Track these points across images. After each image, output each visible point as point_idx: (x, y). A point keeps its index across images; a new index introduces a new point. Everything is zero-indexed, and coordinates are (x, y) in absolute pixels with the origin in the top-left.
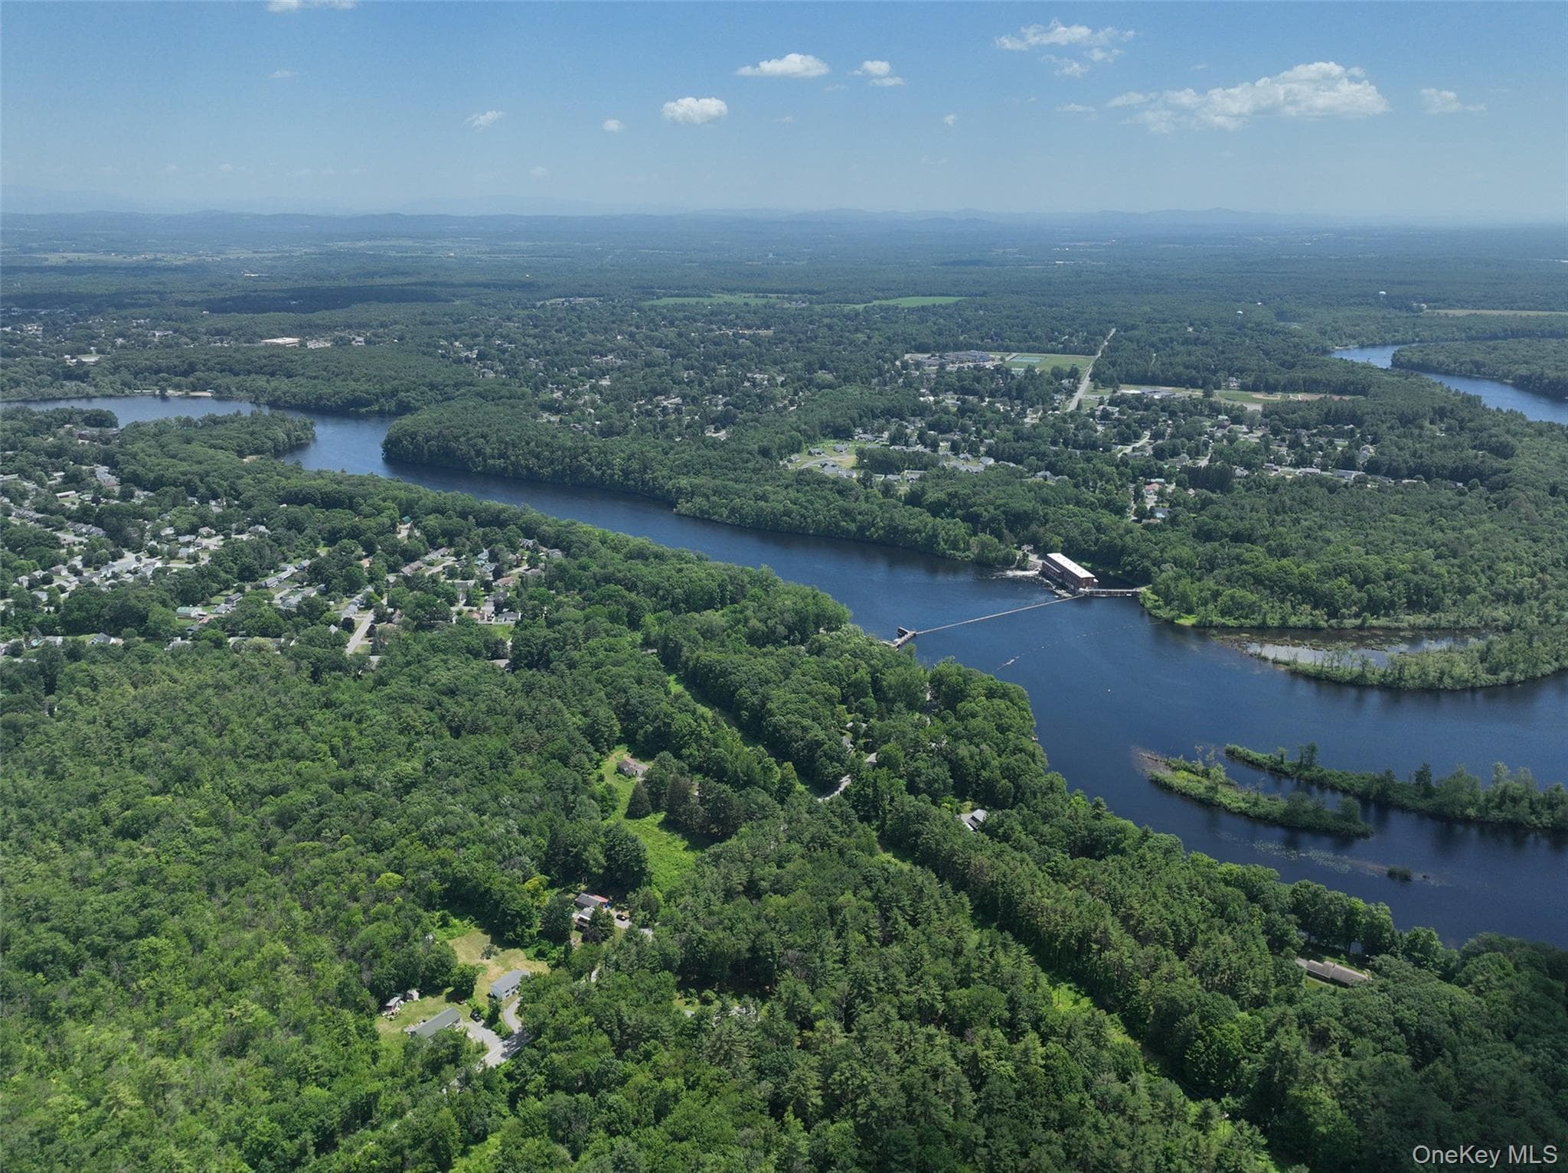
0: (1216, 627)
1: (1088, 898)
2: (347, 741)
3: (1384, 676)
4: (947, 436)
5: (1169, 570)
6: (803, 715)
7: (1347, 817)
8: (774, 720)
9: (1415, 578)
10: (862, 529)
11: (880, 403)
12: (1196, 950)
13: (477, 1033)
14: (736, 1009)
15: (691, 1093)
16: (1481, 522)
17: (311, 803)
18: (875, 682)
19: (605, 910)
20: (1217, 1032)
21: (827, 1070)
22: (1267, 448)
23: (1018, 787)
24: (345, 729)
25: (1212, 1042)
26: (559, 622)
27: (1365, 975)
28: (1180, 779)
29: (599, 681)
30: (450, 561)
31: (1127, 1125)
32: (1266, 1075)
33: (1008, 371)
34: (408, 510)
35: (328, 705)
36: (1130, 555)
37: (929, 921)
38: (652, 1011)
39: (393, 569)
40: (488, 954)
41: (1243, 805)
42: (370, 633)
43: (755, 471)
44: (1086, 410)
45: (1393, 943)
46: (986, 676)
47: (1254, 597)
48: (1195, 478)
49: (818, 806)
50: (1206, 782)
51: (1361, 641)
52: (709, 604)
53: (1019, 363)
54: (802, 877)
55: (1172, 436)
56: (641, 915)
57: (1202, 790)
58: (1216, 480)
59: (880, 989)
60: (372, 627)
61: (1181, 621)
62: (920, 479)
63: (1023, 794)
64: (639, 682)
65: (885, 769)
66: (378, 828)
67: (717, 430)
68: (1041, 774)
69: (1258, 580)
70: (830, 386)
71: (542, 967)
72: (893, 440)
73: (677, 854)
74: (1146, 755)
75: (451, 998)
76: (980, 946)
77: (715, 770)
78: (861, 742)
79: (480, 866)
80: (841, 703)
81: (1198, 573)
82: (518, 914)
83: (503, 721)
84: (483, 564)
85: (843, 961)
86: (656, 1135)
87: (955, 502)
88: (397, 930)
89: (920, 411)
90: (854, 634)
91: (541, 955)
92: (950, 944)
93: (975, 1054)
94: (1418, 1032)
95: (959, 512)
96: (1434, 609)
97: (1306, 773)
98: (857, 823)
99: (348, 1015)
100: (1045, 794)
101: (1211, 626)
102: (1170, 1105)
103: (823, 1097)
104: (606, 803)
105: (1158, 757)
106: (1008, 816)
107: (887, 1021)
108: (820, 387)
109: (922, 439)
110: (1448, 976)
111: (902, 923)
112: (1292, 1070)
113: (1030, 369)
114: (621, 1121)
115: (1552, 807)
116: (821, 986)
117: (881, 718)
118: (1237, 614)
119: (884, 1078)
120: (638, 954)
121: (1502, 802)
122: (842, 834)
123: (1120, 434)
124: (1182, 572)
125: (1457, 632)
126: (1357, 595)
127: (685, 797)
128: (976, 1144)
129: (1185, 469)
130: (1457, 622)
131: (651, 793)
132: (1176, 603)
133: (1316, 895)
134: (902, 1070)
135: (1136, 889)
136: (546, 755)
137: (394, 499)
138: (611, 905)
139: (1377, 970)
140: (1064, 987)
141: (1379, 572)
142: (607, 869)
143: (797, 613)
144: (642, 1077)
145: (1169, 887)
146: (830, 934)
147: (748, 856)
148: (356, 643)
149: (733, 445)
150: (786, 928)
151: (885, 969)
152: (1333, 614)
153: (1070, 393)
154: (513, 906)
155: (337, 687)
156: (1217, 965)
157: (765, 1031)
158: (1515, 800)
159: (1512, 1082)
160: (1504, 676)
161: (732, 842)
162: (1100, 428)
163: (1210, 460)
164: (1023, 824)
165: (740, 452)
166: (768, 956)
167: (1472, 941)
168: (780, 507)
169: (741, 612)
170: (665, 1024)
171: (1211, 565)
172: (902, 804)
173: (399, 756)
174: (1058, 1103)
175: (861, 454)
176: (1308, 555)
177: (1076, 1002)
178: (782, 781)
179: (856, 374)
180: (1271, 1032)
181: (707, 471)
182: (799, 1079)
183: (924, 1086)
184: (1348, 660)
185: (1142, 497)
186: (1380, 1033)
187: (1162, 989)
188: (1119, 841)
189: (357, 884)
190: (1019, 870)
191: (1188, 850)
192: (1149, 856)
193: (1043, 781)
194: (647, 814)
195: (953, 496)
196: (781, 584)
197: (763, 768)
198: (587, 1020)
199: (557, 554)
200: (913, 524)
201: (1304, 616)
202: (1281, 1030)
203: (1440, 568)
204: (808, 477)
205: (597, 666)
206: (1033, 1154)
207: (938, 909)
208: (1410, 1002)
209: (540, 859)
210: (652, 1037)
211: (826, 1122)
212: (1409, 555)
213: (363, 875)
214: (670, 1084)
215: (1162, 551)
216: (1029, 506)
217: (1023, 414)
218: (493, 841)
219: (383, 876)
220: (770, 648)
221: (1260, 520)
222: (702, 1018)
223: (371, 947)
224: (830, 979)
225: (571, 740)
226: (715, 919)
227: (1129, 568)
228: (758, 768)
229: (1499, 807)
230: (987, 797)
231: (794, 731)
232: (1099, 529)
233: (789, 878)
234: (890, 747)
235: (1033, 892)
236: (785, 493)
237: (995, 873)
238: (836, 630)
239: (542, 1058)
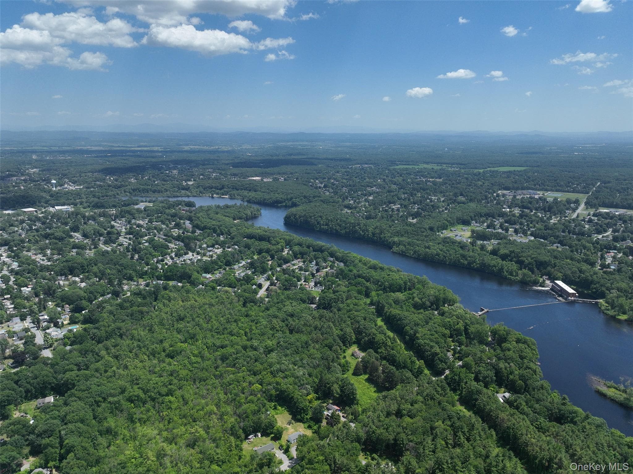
1: (554, 442)
2: (251, 330)
4: (514, 226)
5: (615, 293)
6: (431, 340)
8: (419, 341)
10: (469, 264)
11: (484, 211)
13: (279, 455)
14: (383, 465)
17: (234, 353)
18: (466, 330)
19: (338, 412)
23: (526, 385)
24: (251, 326)
26: (337, 292)
28: (611, 392)
29: (349, 317)
30: (301, 264)
33: (545, 200)
34: (289, 243)
35: (247, 316)
36: (595, 284)
37: (475, 440)
38: (348, 459)
39: (280, 266)
40: (289, 423)
42: (267, 290)
43: (426, 236)
44: (581, 218)
46: (517, 333)
49: (432, 381)
50: (625, 395)
52: (399, 290)
53: (550, 196)
54: (421, 411)
55: (623, 231)
56: (350, 417)
57: (622, 399)
59: (448, 467)
60: (268, 287)
61: (619, 317)
62: (498, 244)
63: (529, 388)
64: (365, 319)
65: (465, 369)
66: (256, 366)
67: (413, 219)
68: (539, 380)
70: (464, 203)
71: (309, 433)
72: (488, 227)
73: (371, 394)
74: (594, 378)
75: (273, 439)
76: (497, 456)
77: (392, 361)
78: (456, 355)
79: (291, 387)
80: (449, 337)
82: (303, 409)
83: (309, 329)
84: (313, 267)
87: (513, 255)
88: (256, 408)
89: (502, 215)
90: (459, 308)
91: (310, 427)
92: (484, 452)
95: (514, 259)
98: (448, 391)
99: (232, 439)
100: (539, 390)
104: (345, 368)
105: (600, 380)
106: (519, 398)
108: (459, 203)
109: (501, 227)
111: (463, 439)
113: (556, 199)
116: (422, 461)
117: (466, 346)
120: (347, 433)
122: (441, 395)
123: (596, 229)
124: (621, 294)
127: (377, 370)
129: (628, 247)
131: (363, 366)
132: (617, 308)
135: (579, 442)
136: (324, 345)
137: (284, 239)
138: (341, 411)
142: (341, 396)
143: (435, 297)
145: (597, 444)
146: (429, 440)
147: (399, 399)
148: (262, 293)
149: (418, 225)
150: (410, 433)
151: (452, 458)
153: (574, 210)
154: (302, 405)
155: (251, 309)
161: (393, 392)
162: (587, 226)
164: (526, 402)
165: (420, 228)
166: (401, 444)
168: (435, 252)
169: (412, 294)
170: (353, 466)
172: (471, 385)
173: (269, 338)
175: (473, 231)
178: (419, 367)
179: (475, 198)
181: (406, 235)
185: (605, 258)
188: (574, 417)
189: (244, 387)
190: (521, 424)
192: (588, 427)
193: (539, 384)
194: (361, 375)
195: (512, 252)
196: (431, 284)
197: (411, 361)
198: (321, 458)
199: (342, 264)
200: (493, 263)
204: (448, 240)
205: (350, 311)
207: (480, 435)
209: (314, 387)
210: (347, 470)
213: (247, 384)
215: (612, 284)
216: (547, 259)
217: (550, 218)
218: (298, 377)
219: (254, 385)
220: (422, 311)
222: (369, 466)
223: (246, 413)
224: (427, 459)
225: (334, 340)
226: (381, 423)
227: (594, 290)
228: (409, 361)
230: (512, 387)
231: (427, 347)
232: (581, 271)
233: (415, 411)
234: (469, 359)
235: (527, 435)
236: (438, 246)
237: (509, 423)
238: (453, 305)
239: (302, 471)
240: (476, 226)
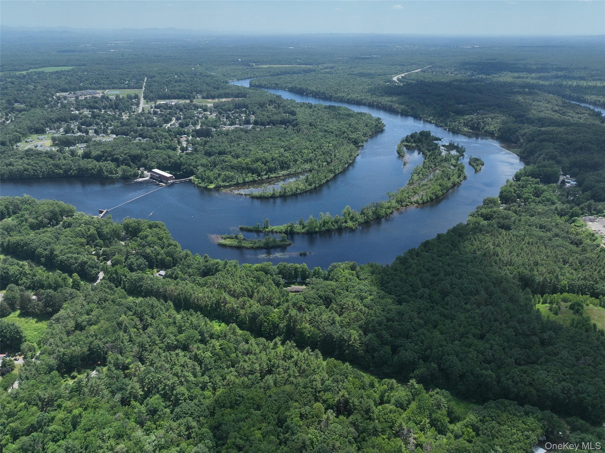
0: (222, 187)
1: (215, 290)
3: (280, 193)
4: (91, 127)
5: (201, 169)
6: (73, 253)
7: (283, 240)
8: (59, 258)
9: (281, 159)
10: (66, 172)
11: (54, 116)
12: (255, 294)
14: (94, 373)
15: (86, 412)
16: (295, 137)
18: (99, 233)
19: (8, 359)
20: (270, 318)
21: (141, 381)
22: (220, 120)
23: (173, 259)
25: (269, 322)
27: (304, 287)
28: (228, 242)
31: (254, 356)
32: (288, 326)
33: (108, 98)
36: (184, 165)
37: (160, 315)
38: (54, 389)
41: (251, 245)
44: (146, 111)
45: (309, 274)
46: (146, 221)
47: (233, 174)
48: (198, 133)
49: (95, 287)
50: (237, 241)
51: (270, 183)
52: (3, 217)
53: (112, 94)
54: (101, 315)
55: (184, 118)
56: (29, 354)
57: (236, 243)
58: (204, 133)
59: (150, 346)
61: (210, 187)
62: (86, 147)
63: (176, 260)
65: (117, 265)
68: (181, 252)
69: (232, 168)
70: (24, 110)
72: (66, 132)
74: (213, 236)
76: (183, 318)
77: (36, 286)
78: (101, 258)
80: (87, 245)
81: (211, 168)
85: (130, 341)
86: (78, 433)
87: (106, 154)
89: (75, 118)
90: (82, 215)
92: (171, 320)
93: (196, 354)
94: (325, 297)
95: (109, 158)
96: (288, 168)
97: (267, 230)
98: (115, 289)
100: (185, 259)
101: (220, 187)
102: (265, 345)
103: (143, 391)
105: (218, 236)
106: (174, 270)
107: (159, 354)
108: (20, 111)
109: (80, 130)
110: (326, 279)
111: (149, 320)
112: (295, 321)
113: (117, 96)
114: (58, 435)
115: (337, 222)
116: (125, 353)
117: (107, 246)
118: (228, 181)
119: (166, 374)
120: (36, 369)
121: (324, 224)
122: (111, 294)
123: (164, 119)
124: (205, 169)
125: (296, 175)
126: (265, 167)
127: (30, 300)
128: (207, 383)
129: (193, 131)
130: (296, 171)
131: (9, 304)
132: (206, 180)
133: (285, 266)
134: (171, 369)
135: (230, 281)
138: (8, 356)
139: (306, 285)
140: (214, 322)
141: (269, 158)
143: (51, 212)
144: (61, 415)
145: (240, 277)
146: (121, 333)
147: (72, 315)
150: (102, 337)
151: (150, 337)
152: (259, 175)
153: (138, 105)
156: (264, 297)
157: (109, 377)
158: (327, 223)
159: (352, 302)
160: (313, 185)
161: (62, 312)
162: (155, 118)
163: (201, 126)
164: (181, 271)
166: (98, 350)
167: (330, 267)
168: (21, 167)
169: (21, 217)
170: (62, 390)
171: (215, 165)
172: (131, 276)
174: (229, 359)
175: (54, 139)
176: (246, 156)
177: (220, 326)
178: (73, 282)
179: (36, 104)
180: (286, 312)
182: (132, 388)
183: (182, 371)
184: (268, 189)
185: (181, 143)
186: (316, 301)
187: (249, 311)
188: (217, 267)
190: (187, 287)
191: (240, 264)
192: (230, 269)
193: (183, 254)
194: (10, 313)
195: (104, 152)
196: (38, 202)
197: (62, 279)
198: (23, 404)
200: (90, 166)
201: (250, 178)
202: (290, 310)
203: (287, 154)
204: (31, 152)
206: (228, 377)
207: (161, 310)
208: (322, 289)
210: (59, 398)
211: (148, 398)
212: (277, 151)
214: (76, 412)
215: (196, 162)
216: (139, 152)
217: (120, 115)
220: (42, 230)
221: (226, 146)
222: (80, 382)
224: (128, 349)
226: (67, 343)
227: (185, 170)
229: (324, 226)
230: (162, 265)
231: (71, 260)
232: (169, 157)
233: (95, 318)
234: (117, 256)
235: (194, 293)
236: (21, 161)
237: (178, 291)
238: (71, 216)
239: (5, 428)
240: (50, 133)
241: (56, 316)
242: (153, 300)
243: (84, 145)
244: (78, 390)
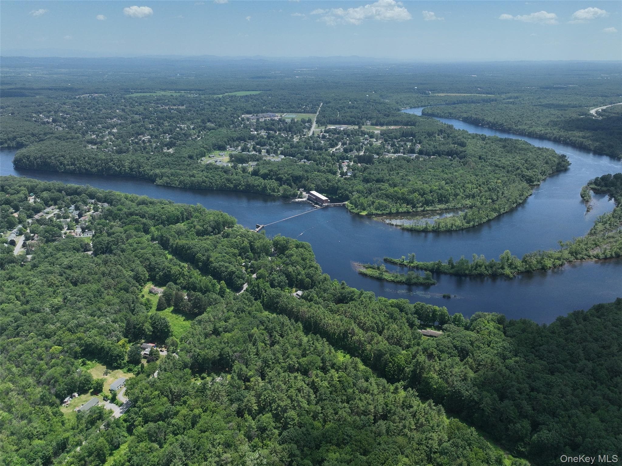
0: (374, 215)
1: (345, 319)
2: (24, 294)
3: (433, 227)
4: (264, 147)
5: (356, 195)
6: (225, 262)
7: (427, 278)
8: (213, 265)
9: (440, 192)
10: (236, 186)
11: (235, 135)
12: (385, 331)
13: (108, 406)
14: (218, 379)
15: (205, 414)
16: (459, 170)
17: (12, 322)
18: (251, 246)
19: (155, 349)
20: (396, 359)
21: (258, 396)
22: (384, 147)
23: (312, 281)
24: (21, 288)
25: (395, 363)
26: (114, 233)
27: (441, 332)
28: (369, 272)
29: (136, 256)
30: (56, 211)
31: (371, 396)
32: (414, 371)
33: (284, 121)
34: (32, 190)
35: (11, 278)
36: (340, 190)
37: (288, 335)
38: (184, 385)
39: (30, 217)
40: (106, 374)
41: (392, 278)
42: (24, 245)
43: (188, 165)
44: (316, 135)
45: (449, 320)
46: (294, 240)
47: (387, 203)
48: (360, 159)
49: (238, 297)
50: (379, 272)
51: (424, 216)
52: (177, 221)
53: (288, 117)
54: (236, 325)
55: (350, 144)
56: (172, 348)
57: (377, 274)
58: (367, 160)
59: (273, 363)
60: (24, 243)
61: (362, 213)
62: (257, 165)
63: (315, 283)
64: (154, 255)
65: (261, 280)
66: (47, 328)
67: (168, 149)
68: (321, 275)
69: (387, 196)
70: (213, 129)
71: (131, 375)
72: (243, 150)
73: (181, 323)
74: (356, 264)
75: (92, 394)
76: (308, 341)
77: (191, 287)
78: (249, 270)
79: (97, 338)
80: (239, 256)
81: (366, 195)
82: (118, 355)
83: (96, 277)
84: (73, 212)
85: (257, 354)
86: (194, 432)
87: (272, 173)
88: (64, 370)
89: (252, 138)
90: (240, 228)
91: (130, 370)
92: (297, 342)
93: (313, 381)
94: (461, 348)
95: (274, 177)
96: (447, 202)
97: (412, 265)
98: (254, 301)
99: (48, 408)
100: (323, 282)
101: (372, 214)
102: (384, 387)
103: (258, 406)
104: (148, 305)
105: (361, 264)
106: (311, 292)
107: (279, 373)
108: (210, 130)
109: (254, 149)
110: (467, 328)
111: (278, 337)
112: (423, 368)
113: (293, 120)
114: (178, 429)
115: (491, 267)
116: (250, 365)
117: (256, 260)
118: (381, 209)
119: (282, 395)
120: (174, 364)
121: (477, 267)
122: (249, 306)
123: (330, 144)
124: (360, 195)
125: (454, 210)
126: (421, 199)
127: (182, 299)
128: (318, 413)
129: (356, 156)
130: (455, 206)
131: (166, 300)
132: (359, 207)
133: (422, 307)
134: (287, 391)
135: (362, 313)
136: (118, 289)
137: (25, 186)
138: (157, 346)
139: (443, 330)
140: (339, 352)
141: (428, 190)
142: (153, 332)
143: (215, 222)
144: (184, 411)
145: (373, 310)
146: (250, 345)
147: (212, 319)
148: (18, 250)
149: (177, 155)
150: (233, 345)
151: (274, 355)
152: (414, 207)
153: (309, 129)
154: (115, 352)
155: (14, 270)
156: (393, 336)
157: (231, 385)
158: (480, 266)
159: (492, 360)
160: (472, 223)
161: (204, 316)
162: (322, 142)
163: (364, 153)
164: (317, 294)
165: (180, 158)
166: (227, 357)
167: (474, 315)
168: (201, 179)
169: (192, 223)
170: (189, 388)
171: (370, 192)
172: (270, 292)
173: (50, 296)
174: (345, 393)
175: (231, 156)
176: (404, 186)
177: (344, 357)
178: (220, 289)
179: (223, 124)
180: (414, 357)
181: (167, 166)
182: (248, 401)
183: (297, 395)
184: (421, 223)
185: (342, 168)
186: (449, 351)
187: (375, 347)
188: (353, 296)
189: (41, 353)
190: (319, 311)
191: (377, 296)
192: (364, 300)
193: (322, 277)
194: (166, 308)
195: (270, 171)
196: (207, 211)
197: (212, 284)
198: (157, 393)
199: (106, 205)
200: (256, 183)
201: (404, 208)
202: (418, 355)
203: (447, 187)
204: (211, 166)
205: (134, 250)
206: (340, 413)
207: (290, 330)
208: (458, 339)
209: (123, 332)
210: (185, 395)
211: (261, 415)
212: (437, 183)
213: (44, 349)
214: (197, 411)
215: (352, 188)
216: (301, 173)
217: (292, 137)
218: (101, 327)
219: (53, 348)
220: (205, 237)
221: (385, 174)
222: (205, 384)
223: (53, 378)
224: (253, 362)
225: (128, 282)
226: (203, 345)
227: (341, 195)
228: (210, 285)
229: (475, 269)
230: (301, 286)
231: (222, 268)
232: (328, 180)
233: (231, 326)
234: (261, 271)
235: (324, 319)
236: (202, 173)
237: (310, 314)
238: (232, 227)
239: (140, 411)
240: (230, 150)
241: (199, 318)
242: (284, 319)
243: (255, 163)
244: (203, 390)
